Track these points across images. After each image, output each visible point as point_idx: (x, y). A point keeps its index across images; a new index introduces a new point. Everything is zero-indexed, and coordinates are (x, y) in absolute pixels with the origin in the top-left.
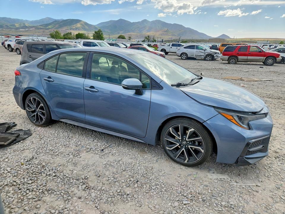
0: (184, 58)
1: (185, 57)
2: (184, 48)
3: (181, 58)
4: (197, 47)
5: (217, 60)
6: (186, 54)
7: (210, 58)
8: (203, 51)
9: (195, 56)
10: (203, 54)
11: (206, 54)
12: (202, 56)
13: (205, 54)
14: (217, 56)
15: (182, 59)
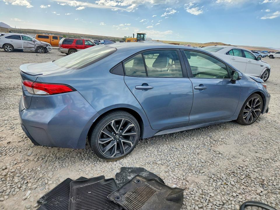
0: (10, 51)
1: (10, 49)
2: (5, 37)
3: (4, 50)
4: (24, 38)
5: (49, 53)
6: (11, 46)
7: (42, 50)
8: (32, 43)
9: (24, 48)
10: (33, 46)
11: (37, 46)
12: (33, 48)
13: (35, 45)
14: (50, 48)
15: (6, 51)
